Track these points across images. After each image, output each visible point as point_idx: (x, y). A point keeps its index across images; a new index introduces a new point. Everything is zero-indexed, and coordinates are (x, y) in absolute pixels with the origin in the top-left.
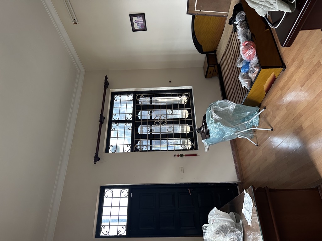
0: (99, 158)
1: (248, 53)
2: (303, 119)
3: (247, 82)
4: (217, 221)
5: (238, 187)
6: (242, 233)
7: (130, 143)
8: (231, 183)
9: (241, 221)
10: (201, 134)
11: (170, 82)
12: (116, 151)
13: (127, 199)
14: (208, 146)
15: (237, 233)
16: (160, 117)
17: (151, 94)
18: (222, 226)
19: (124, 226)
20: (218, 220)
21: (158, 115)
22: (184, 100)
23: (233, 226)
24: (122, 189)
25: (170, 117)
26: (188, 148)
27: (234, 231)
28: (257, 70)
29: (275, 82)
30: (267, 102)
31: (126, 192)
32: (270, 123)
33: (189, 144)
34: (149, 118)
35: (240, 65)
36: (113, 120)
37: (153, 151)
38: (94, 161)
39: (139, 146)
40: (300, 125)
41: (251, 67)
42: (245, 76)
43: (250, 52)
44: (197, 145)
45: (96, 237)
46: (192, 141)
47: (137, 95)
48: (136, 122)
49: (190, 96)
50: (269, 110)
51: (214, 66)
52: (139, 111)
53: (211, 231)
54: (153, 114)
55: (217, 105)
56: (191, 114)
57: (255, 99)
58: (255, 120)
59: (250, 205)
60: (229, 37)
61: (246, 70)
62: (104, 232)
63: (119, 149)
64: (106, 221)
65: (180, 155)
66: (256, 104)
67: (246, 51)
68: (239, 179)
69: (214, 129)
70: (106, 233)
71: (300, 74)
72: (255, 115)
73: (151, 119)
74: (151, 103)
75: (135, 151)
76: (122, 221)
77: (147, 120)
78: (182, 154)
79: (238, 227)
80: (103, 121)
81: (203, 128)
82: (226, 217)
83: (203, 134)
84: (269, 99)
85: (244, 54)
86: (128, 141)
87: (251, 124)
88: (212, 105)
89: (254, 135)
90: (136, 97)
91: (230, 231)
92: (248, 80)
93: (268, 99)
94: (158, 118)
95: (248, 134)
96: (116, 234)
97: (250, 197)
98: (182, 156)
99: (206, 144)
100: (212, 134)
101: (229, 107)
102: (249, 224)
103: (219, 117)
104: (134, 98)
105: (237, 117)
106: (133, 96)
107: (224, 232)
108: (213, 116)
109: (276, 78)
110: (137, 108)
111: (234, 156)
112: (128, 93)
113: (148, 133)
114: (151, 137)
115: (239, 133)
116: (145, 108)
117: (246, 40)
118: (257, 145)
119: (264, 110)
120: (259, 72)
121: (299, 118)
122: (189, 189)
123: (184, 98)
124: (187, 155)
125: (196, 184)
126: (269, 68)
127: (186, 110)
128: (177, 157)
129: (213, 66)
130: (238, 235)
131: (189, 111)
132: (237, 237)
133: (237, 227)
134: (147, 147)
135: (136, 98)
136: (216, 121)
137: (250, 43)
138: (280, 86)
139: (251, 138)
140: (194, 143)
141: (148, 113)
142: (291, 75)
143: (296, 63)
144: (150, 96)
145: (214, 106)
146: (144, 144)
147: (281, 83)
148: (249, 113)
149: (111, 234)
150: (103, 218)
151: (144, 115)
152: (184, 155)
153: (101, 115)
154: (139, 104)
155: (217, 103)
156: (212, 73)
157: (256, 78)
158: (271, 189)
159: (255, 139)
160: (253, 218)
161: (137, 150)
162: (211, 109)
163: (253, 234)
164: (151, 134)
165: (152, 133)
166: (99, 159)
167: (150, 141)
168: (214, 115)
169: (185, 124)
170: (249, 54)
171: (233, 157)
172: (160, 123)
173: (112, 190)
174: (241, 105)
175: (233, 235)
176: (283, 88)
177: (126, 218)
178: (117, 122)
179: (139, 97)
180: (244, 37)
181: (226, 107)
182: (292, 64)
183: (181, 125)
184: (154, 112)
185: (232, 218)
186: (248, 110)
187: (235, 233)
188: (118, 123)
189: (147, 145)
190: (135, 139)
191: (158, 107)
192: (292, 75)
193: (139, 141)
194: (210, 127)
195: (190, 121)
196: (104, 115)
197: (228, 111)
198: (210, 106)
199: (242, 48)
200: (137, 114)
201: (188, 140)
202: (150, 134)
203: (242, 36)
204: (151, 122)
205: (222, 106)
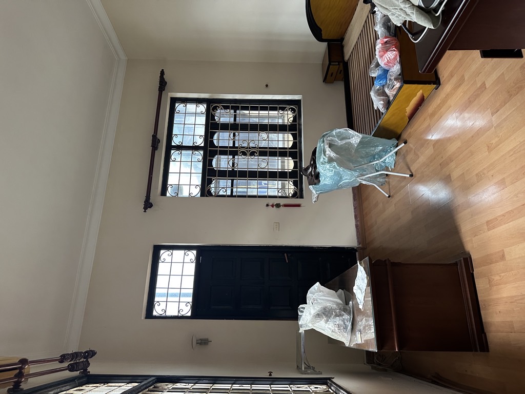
0: (151, 203)
1: (387, 57)
2: (453, 165)
3: (382, 102)
4: (319, 301)
5: (357, 253)
6: (350, 318)
7: (200, 183)
8: (347, 248)
9: (351, 302)
10: (308, 178)
11: (267, 86)
12: (177, 194)
13: (193, 265)
14: (316, 195)
15: (344, 317)
16: (249, 144)
17: (236, 105)
18: (325, 309)
19: (188, 303)
20: (320, 299)
21: (245, 140)
22: (287, 117)
23: (340, 309)
24: (186, 251)
25: (263, 144)
26: (289, 195)
27: (340, 315)
28: (398, 85)
29: (423, 105)
30: (410, 132)
31: (192, 254)
32: (410, 165)
33: (290, 188)
34: (231, 145)
35: (374, 73)
36: (173, 144)
37: (235, 196)
38: (144, 208)
39: (213, 189)
40: (448, 174)
41: (390, 79)
42: (380, 91)
43: (389, 56)
44: (303, 191)
45: (146, 318)
46: (295, 184)
47: (212, 105)
48: (209, 150)
49: (297, 112)
50: (411, 145)
51: (339, 64)
52: (216, 132)
53: (310, 314)
54: (237, 138)
55: (333, 136)
56: (297, 141)
57: (392, 128)
58: (389, 158)
59: (363, 282)
60: (364, 20)
61: (382, 82)
62: (158, 310)
63: (182, 190)
64: (161, 295)
65: (275, 205)
66: (392, 134)
67: (384, 54)
68: (359, 243)
69: (326, 171)
70: (161, 313)
71: (458, 98)
72: (391, 151)
73: (234, 146)
74: (235, 120)
75: (207, 196)
76: (186, 295)
77: (227, 147)
78: (279, 204)
79: (347, 311)
80: (157, 145)
81: (311, 168)
82: (332, 296)
83: (310, 177)
84: (413, 130)
85: (381, 57)
86: (197, 180)
87: (383, 164)
88: (327, 134)
89: (386, 181)
90: (211, 109)
91: (335, 316)
92: (383, 99)
93: (411, 129)
94: (245, 145)
95: (378, 179)
96: (176, 314)
97: (364, 272)
98: (278, 206)
99: (314, 192)
100: (323, 178)
101: (351, 139)
102: (361, 307)
103: (335, 155)
104: (208, 110)
105: (363, 153)
106: (205, 106)
107: (327, 316)
108: (326, 152)
109: (425, 98)
110: (212, 127)
111: (355, 209)
112: (198, 101)
113: (228, 168)
114: (233, 174)
115: (364, 177)
116: (225, 127)
117: (388, 34)
118: (389, 197)
119: (403, 144)
120: (400, 88)
121: (448, 164)
122: (285, 254)
123: (288, 114)
124: (286, 206)
125: (296, 247)
126: (415, 84)
127: (290, 135)
128: (270, 207)
129: (337, 63)
130: (346, 321)
131: (294, 136)
132: (344, 324)
133: (345, 310)
134: (226, 191)
135: (211, 111)
136: (331, 160)
137: (392, 40)
138: (429, 112)
139: (381, 185)
140: (297, 187)
141: (230, 136)
142: (446, 97)
143: (454, 80)
144: (233, 108)
145: (329, 136)
146: (222, 186)
147: (430, 107)
148: (381, 148)
149: (169, 314)
150: (158, 291)
151: (223, 139)
152: (281, 204)
153: (153, 136)
154: (215, 120)
155: (334, 133)
156: (334, 75)
157: (395, 96)
158: (394, 262)
159: (387, 186)
160: (366, 299)
161: (210, 194)
162: (324, 141)
163: (366, 320)
164: (233, 170)
165: (235, 169)
166: (151, 206)
167: (230, 181)
168: (329, 152)
169: (286, 156)
170: (388, 59)
171: (353, 210)
172: (248, 154)
173: (171, 251)
174: (370, 137)
175: (338, 320)
176: (433, 115)
177: (191, 291)
178: (180, 148)
179: (215, 108)
180: (385, 28)
181: (347, 138)
182: (449, 81)
183: (279, 158)
184: (239, 135)
185: (340, 297)
186: (381, 144)
187: (341, 318)
188: (182, 150)
189: (227, 188)
190: (207, 177)
191: (245, 127)
192: (448, 96)
193: (214, 180)
194: (320, 168)
195: (294, 152)
196: (158, 136)
197: (349, 145)
198: (323, 136)
199: (379, 46)
200: (212, 137)
201: (289, 183)
202: (231, 169)
203: (380, 27)
204: (233, 151)
205: (341, 138)
